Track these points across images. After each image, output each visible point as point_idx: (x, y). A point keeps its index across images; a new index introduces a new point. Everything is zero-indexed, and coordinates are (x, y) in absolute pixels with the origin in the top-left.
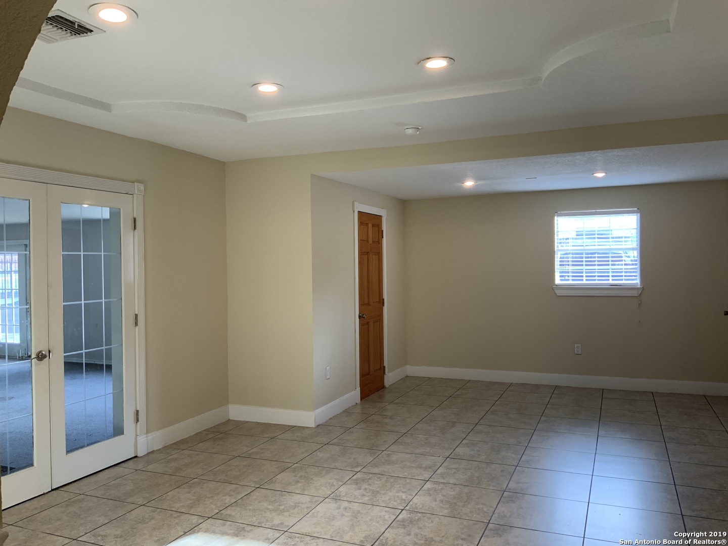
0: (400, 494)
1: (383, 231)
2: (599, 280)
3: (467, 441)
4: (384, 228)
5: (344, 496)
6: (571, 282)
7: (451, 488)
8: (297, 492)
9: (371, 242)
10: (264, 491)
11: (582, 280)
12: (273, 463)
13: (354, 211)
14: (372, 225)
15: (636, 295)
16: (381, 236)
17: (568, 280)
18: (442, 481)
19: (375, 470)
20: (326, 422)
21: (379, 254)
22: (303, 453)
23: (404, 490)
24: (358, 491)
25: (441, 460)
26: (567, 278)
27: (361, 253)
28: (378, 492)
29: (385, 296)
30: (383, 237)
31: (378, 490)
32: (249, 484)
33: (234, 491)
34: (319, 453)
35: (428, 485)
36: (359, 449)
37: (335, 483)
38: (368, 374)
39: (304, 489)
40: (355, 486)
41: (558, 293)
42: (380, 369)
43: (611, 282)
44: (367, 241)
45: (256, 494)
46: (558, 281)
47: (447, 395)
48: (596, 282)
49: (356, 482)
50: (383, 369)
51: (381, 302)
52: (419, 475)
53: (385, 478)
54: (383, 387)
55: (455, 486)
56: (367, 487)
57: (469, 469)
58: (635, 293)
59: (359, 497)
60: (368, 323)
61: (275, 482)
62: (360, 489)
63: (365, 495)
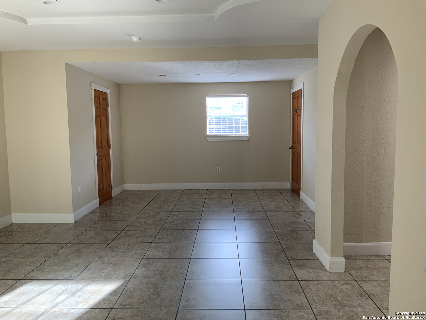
0: (139, 251)
1: (108, 102)
2: (228, 132)
3: (168, 220)
4: (109, 101)
5: (105, 257)
6: (214, 134)
7: (166, 244)
8: (74, 258)
9: (102, 109)
10: (52, 260)
11: (220, 132)
12: (53, 245)
13: (91, 89)
14: (102, 98)
15: (247, 140)
16: (107, 106)
17: (213, 132)
18: (160, 241)
19: (120, 241)
20: (80, 219)
21: (107, 117)
22: (71, 237)
23: (140, 249)
24: (113, 253)
25: (157, 231)
26: (212, 131)
27: (97, 116)
28: (125, 252)
29: (111, 143)
30: (108, 106)
31: (124, 251)
32: (41, 258)
33: (31, 263)
34: (81, 237)
35: (153, 245)
36: (106, 232)
37: (97, 251)
38: (103, 190)
39: (78, 256)
40: (110, 251)
41: (209, 139)
42: (109, 187)
43: (234, 133)
44: (100, 109)
45: (47, 263)
46: (208, 133)
47: (151, 198)
48: (227, 133)
49: (110, 248)
50: (111, 186)
51: (109, 146)
52: (146, 241)
53: (127, 245)
54: (111, 197)
55: (168, 243)
56: (117, 250)
57: (173, 234)
58: (246, 139)
59: (115, 256)
60: (102, 159)
61: (58, 255)
62: (114, 252)
63: (118, 255)
